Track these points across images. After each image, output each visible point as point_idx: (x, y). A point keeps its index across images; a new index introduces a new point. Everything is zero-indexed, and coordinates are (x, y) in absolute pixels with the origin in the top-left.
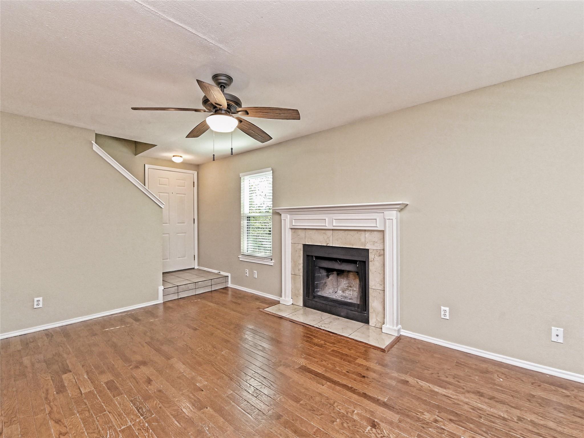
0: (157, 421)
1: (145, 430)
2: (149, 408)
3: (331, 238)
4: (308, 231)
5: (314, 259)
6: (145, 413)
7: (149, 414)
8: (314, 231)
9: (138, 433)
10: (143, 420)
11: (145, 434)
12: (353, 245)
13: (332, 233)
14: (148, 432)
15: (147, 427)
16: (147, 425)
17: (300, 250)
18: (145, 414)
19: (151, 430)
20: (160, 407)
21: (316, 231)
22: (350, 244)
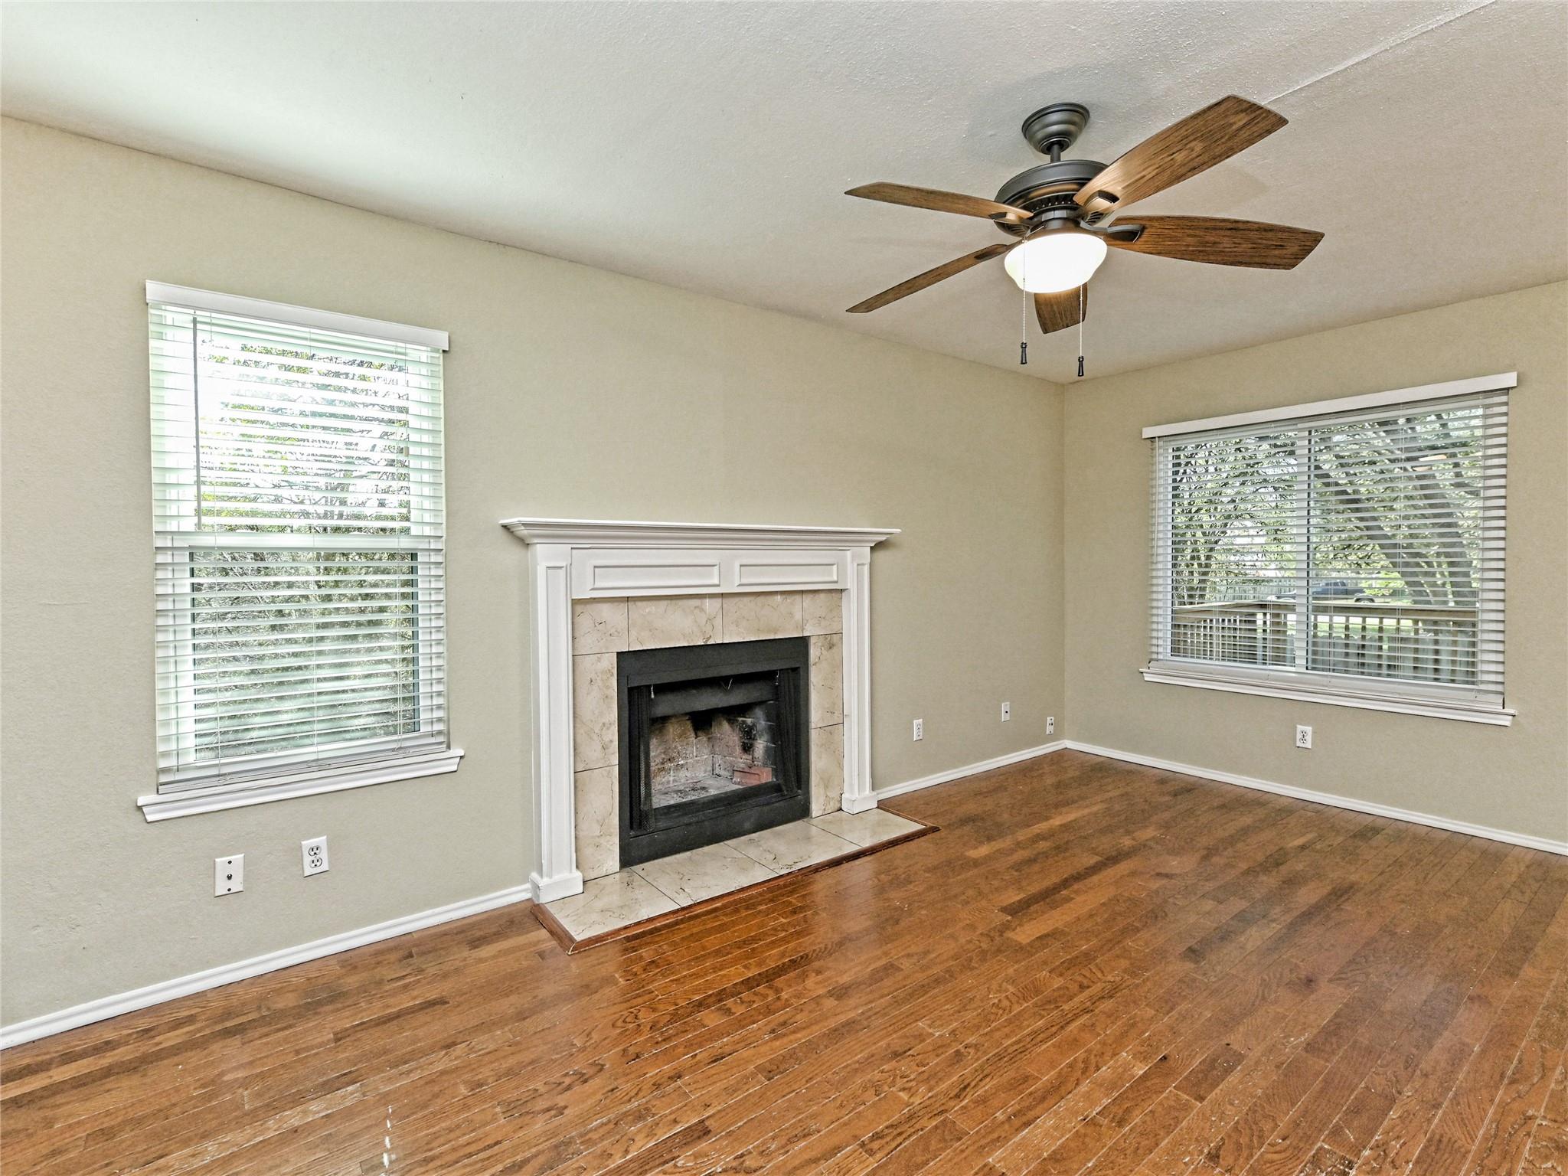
0: (1337, 1132)
1: (1384, 1151)
2: (1305, 1166)
3: (718, 622)
4: (639, 604)
5: (653, 696)
6: (1329, 1169)
7: (1326, 1157)
8: (664, 603)
9: (1407, 1162)
10: (1356, 1166)
11: (1398, 1146)
12: (776, 632)
13: (719, 605)
14: (1386, 1143)
15: (1371, 1149)
16: (1367, 1153)
17: (609, 675)
18: (1335, 1166)
19: (1377, 1138)
20: (1283, 1140)
21: (669, 602)
22: (769, 631)
